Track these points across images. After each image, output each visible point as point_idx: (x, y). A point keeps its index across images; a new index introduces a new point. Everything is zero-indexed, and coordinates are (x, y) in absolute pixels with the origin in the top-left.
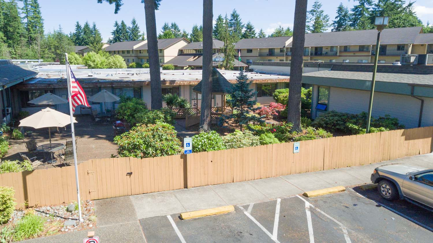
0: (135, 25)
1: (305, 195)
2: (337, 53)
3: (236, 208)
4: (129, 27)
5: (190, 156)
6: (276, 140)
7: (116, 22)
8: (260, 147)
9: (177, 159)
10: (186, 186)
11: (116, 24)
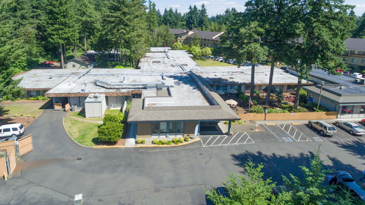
0: (204, 8)
1: (292, 124)
2: (348, 54)
3: (276, 125)
4: (199, 10)
5: (267, 114)
6: (288, 112)
7: (190, 6)
8: (283, 113)
9: (264, 114)
10: (265, 120)
11: (190, 8)
